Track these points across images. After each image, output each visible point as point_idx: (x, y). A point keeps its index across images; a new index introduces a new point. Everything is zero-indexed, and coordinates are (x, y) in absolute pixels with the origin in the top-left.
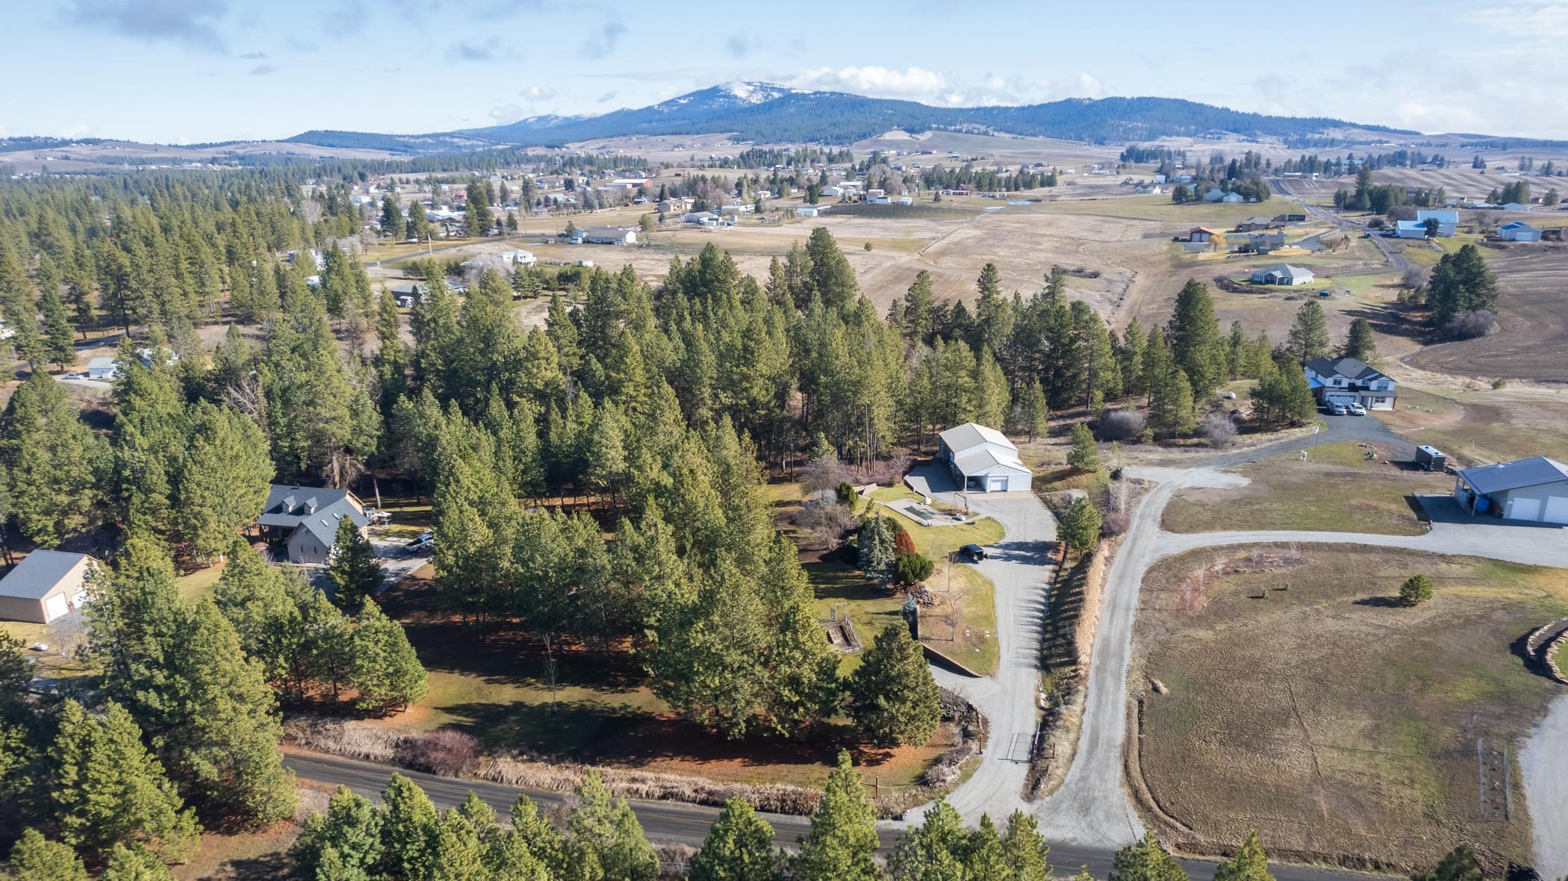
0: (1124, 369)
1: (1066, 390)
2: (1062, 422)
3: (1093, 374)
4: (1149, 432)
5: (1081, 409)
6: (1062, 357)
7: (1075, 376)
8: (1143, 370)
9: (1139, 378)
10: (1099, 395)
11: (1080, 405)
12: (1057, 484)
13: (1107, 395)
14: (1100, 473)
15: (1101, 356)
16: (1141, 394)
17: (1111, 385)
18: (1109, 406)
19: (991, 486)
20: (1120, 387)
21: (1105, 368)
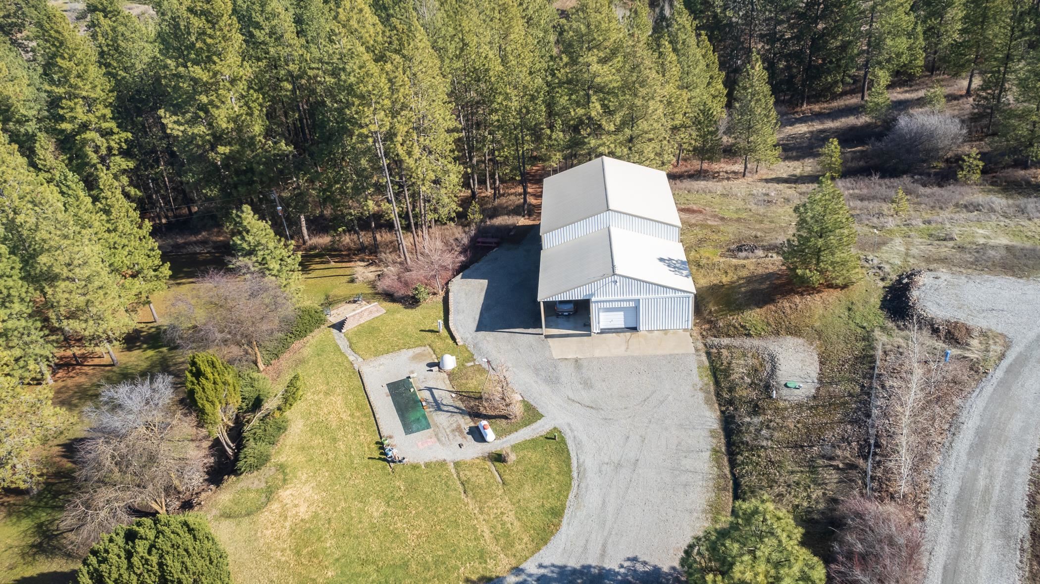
0: (930, 32)
1: (829, 72)
2: (817, 126)
3: (876, 43)
4: (971, 151)
5: (853, 100)
6: (823, 17)
7: (844, 46)
8: (963, 31)
9: (956, 46)
10: (883, 77)
11: (852, 92)
12: (754, 316)
13: (897, 73)
14: (856, 293)
15: (890, 10)
16: (956, 75)
17: (904, 59)
18: (898, 95)
19: (601, 319)
20: (920, 62)
21: (896, 31)
